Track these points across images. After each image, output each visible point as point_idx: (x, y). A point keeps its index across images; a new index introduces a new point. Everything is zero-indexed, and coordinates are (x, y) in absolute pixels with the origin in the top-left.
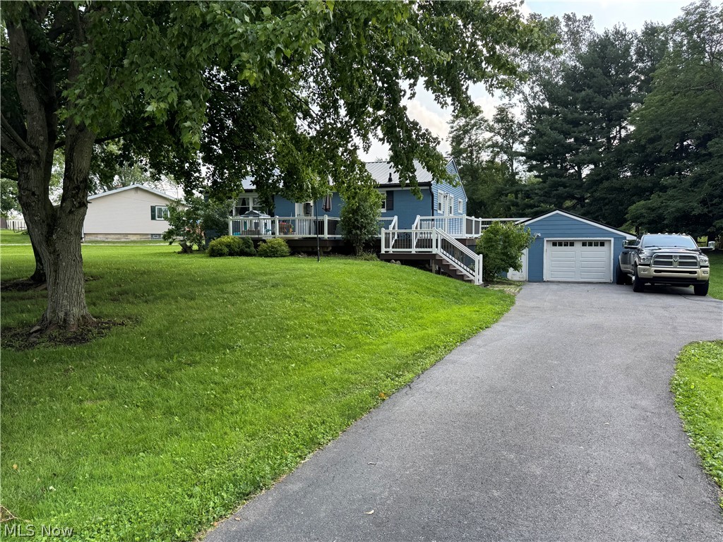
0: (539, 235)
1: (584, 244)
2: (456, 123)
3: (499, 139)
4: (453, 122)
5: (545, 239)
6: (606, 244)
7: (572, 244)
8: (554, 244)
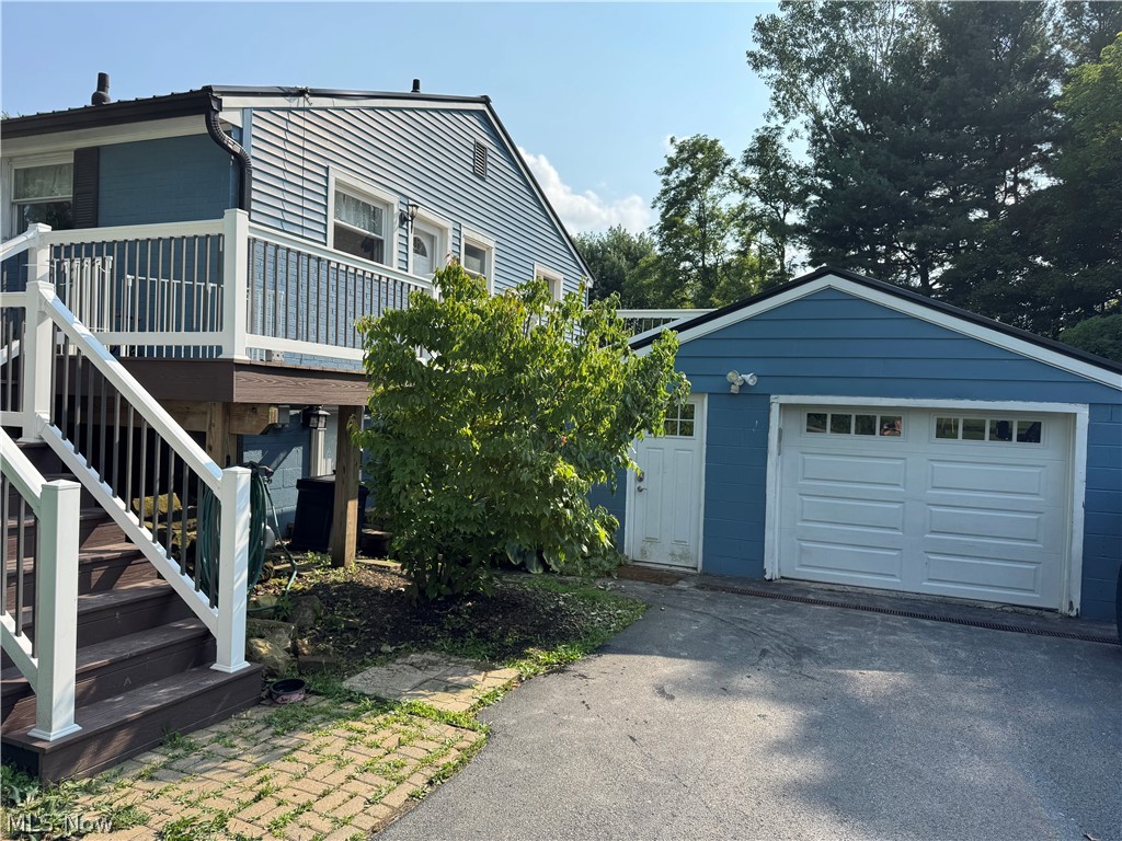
0: (750, 379)
1: (945, 430)
2: (674, 174)
3: (756, 203)
4: (668, 171)
5: (777, 400)
6: (1046, 433)
7: (891, 425)
8: (816, 420)
